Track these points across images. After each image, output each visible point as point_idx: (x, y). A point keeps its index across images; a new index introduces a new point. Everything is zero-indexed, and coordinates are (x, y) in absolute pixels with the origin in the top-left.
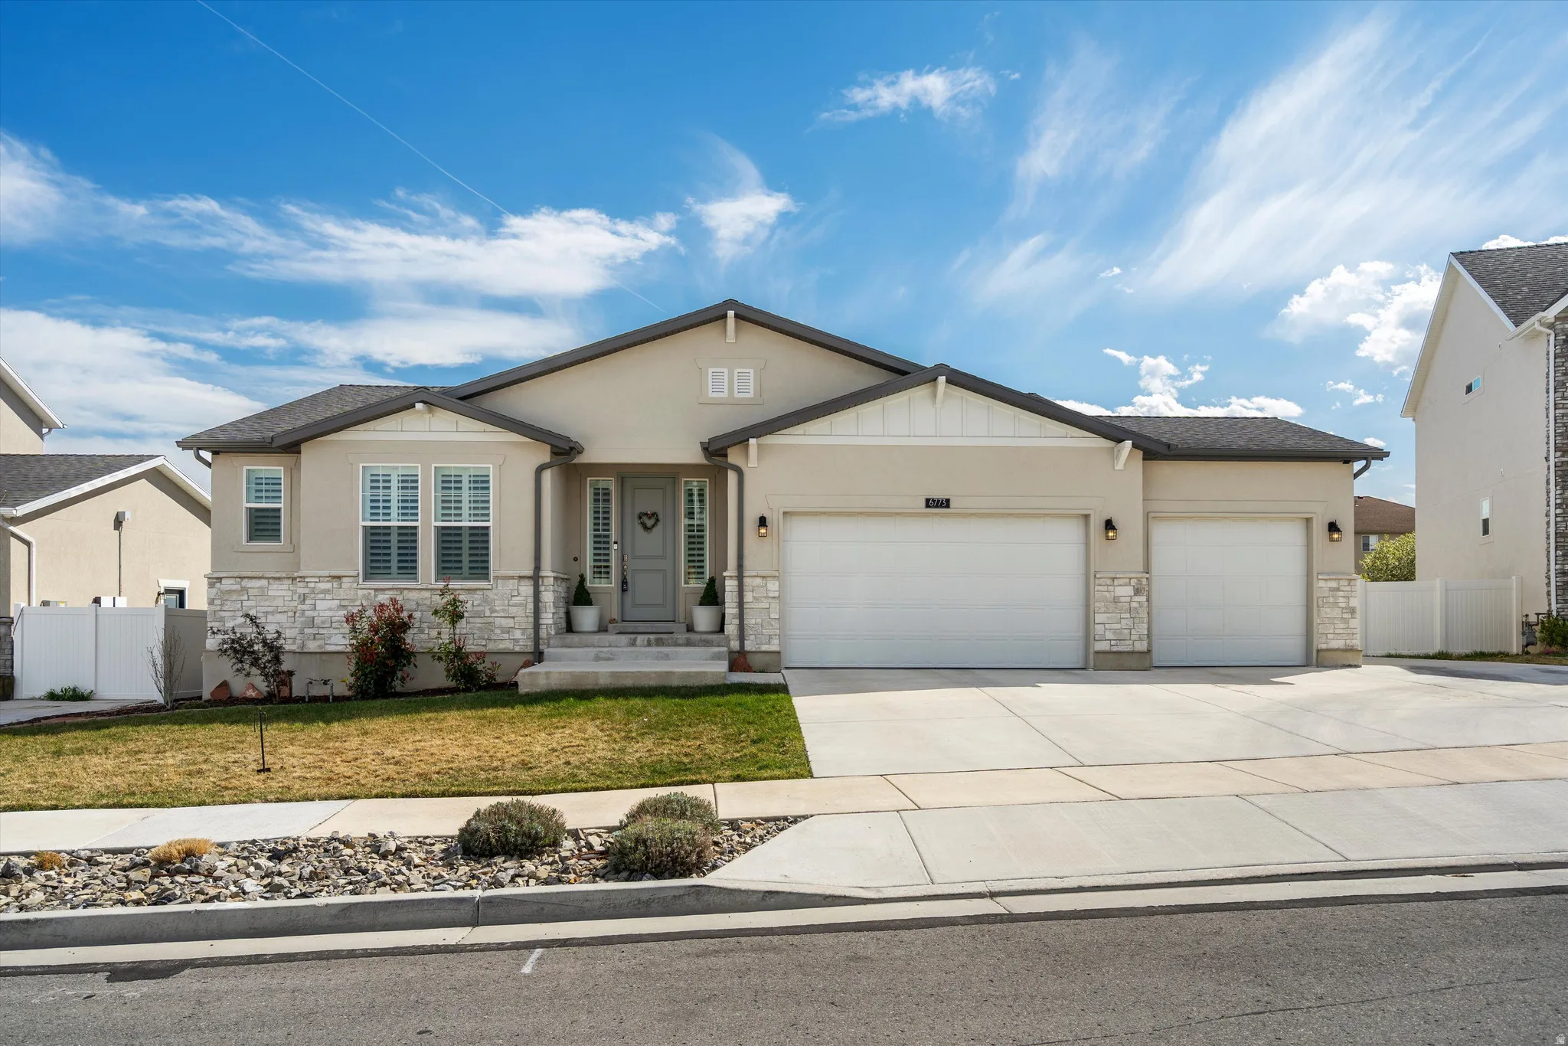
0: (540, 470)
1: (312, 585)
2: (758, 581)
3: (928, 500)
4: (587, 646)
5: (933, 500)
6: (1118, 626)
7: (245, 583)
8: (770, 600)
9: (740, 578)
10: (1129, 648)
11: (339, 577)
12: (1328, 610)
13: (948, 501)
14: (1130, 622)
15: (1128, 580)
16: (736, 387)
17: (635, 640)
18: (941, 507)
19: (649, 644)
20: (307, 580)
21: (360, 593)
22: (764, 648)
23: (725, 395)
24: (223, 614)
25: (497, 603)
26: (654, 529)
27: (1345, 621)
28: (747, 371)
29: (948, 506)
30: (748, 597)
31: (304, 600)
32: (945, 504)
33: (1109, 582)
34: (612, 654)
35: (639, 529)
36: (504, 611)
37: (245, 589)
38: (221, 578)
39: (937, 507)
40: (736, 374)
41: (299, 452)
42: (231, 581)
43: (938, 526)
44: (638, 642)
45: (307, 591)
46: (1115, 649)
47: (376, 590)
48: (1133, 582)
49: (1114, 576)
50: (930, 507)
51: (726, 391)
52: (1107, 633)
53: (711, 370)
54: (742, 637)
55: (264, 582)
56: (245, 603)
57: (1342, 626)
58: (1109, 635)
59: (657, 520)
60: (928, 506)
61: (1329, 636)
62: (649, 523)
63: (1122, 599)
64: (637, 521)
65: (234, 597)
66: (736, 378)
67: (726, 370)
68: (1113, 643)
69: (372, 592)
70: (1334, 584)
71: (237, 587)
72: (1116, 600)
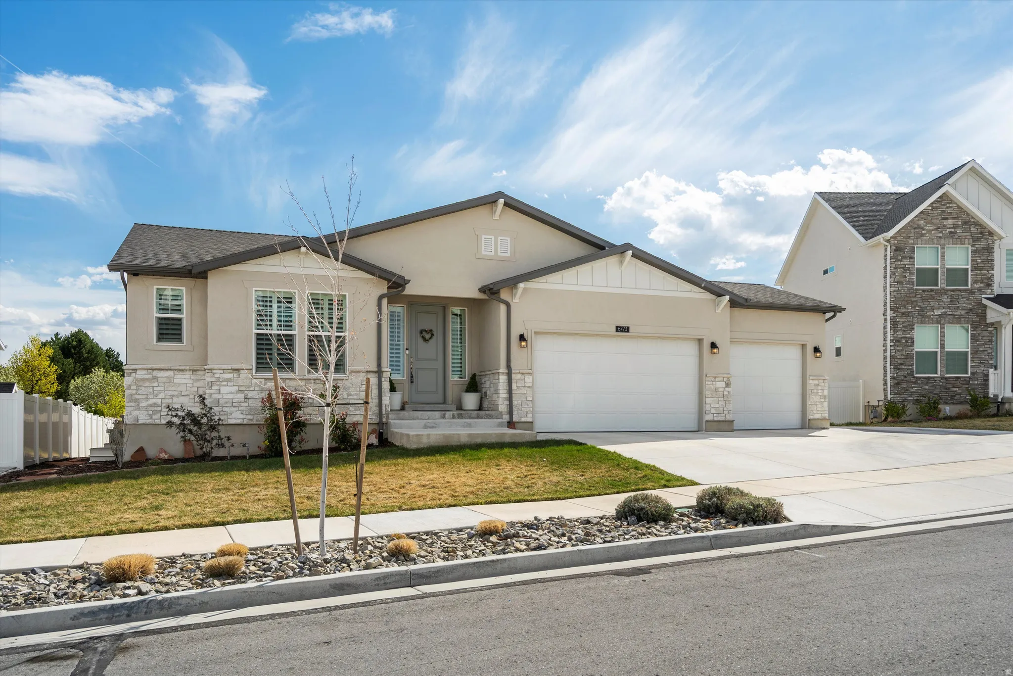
0: (380, 298)
1: (217, 375)
2: (519, 376)
3: (617, 327)
4: (413, 419)
5: (620, 327)
6: (717, 406)
7: (155, 373)
8: (526, 388)
9: (509, 374)
10: (723, 419)
11: (238, 370)
12: (814, 397)
13: (628, 328)
14: (723, 403)
15: (722, 378)
16: (499, 249)
17: (445, 414)
18: (625, 331)
19: (454, 417)
20: (214, 371)
21: (254, 381)
22: (523, 419)
23: (493, 253)
24: (137, 397)
25: (351, 389)
26: (430, 341)
27: (822, 403)
28: (507, 238)
29: (628, 331)
30: (514, 387)
31: (211, 386)
32: (626, 330)
33: (713, 379)
34: (435, 423)
35: (420, 340)
36: (357, 395)
37: (155, 378)
38: (136, 370)
39: (622, 331)
40: (499, 241)
41: (206, 278)
42: (144, 372)
43: (623, 344)
44: (447, 416)
45: (213, 379)
46: (716, 419)
47: (266, 379)
48: (725, 379)
49: (716, 376)
50: (618, 331)
51: (493, 251)
52: (712, 409)
53: (484, 237)
54: (511, 412)
55: (171, 373)
56: (155, 389)
57: (820, 406)
58: (713, 411)
59: (433, 335)
60: (617, 331)
61: (814, 412)
62: (427, 336)
63: (720, 390)
64: (419, 335)
65: (147, 384)
66: (499, 243)
67: (493, 237)
68: (715, 415)
69: (263, 381)
70: (816, 382)
71: (150, 376)
72: (716, 390)
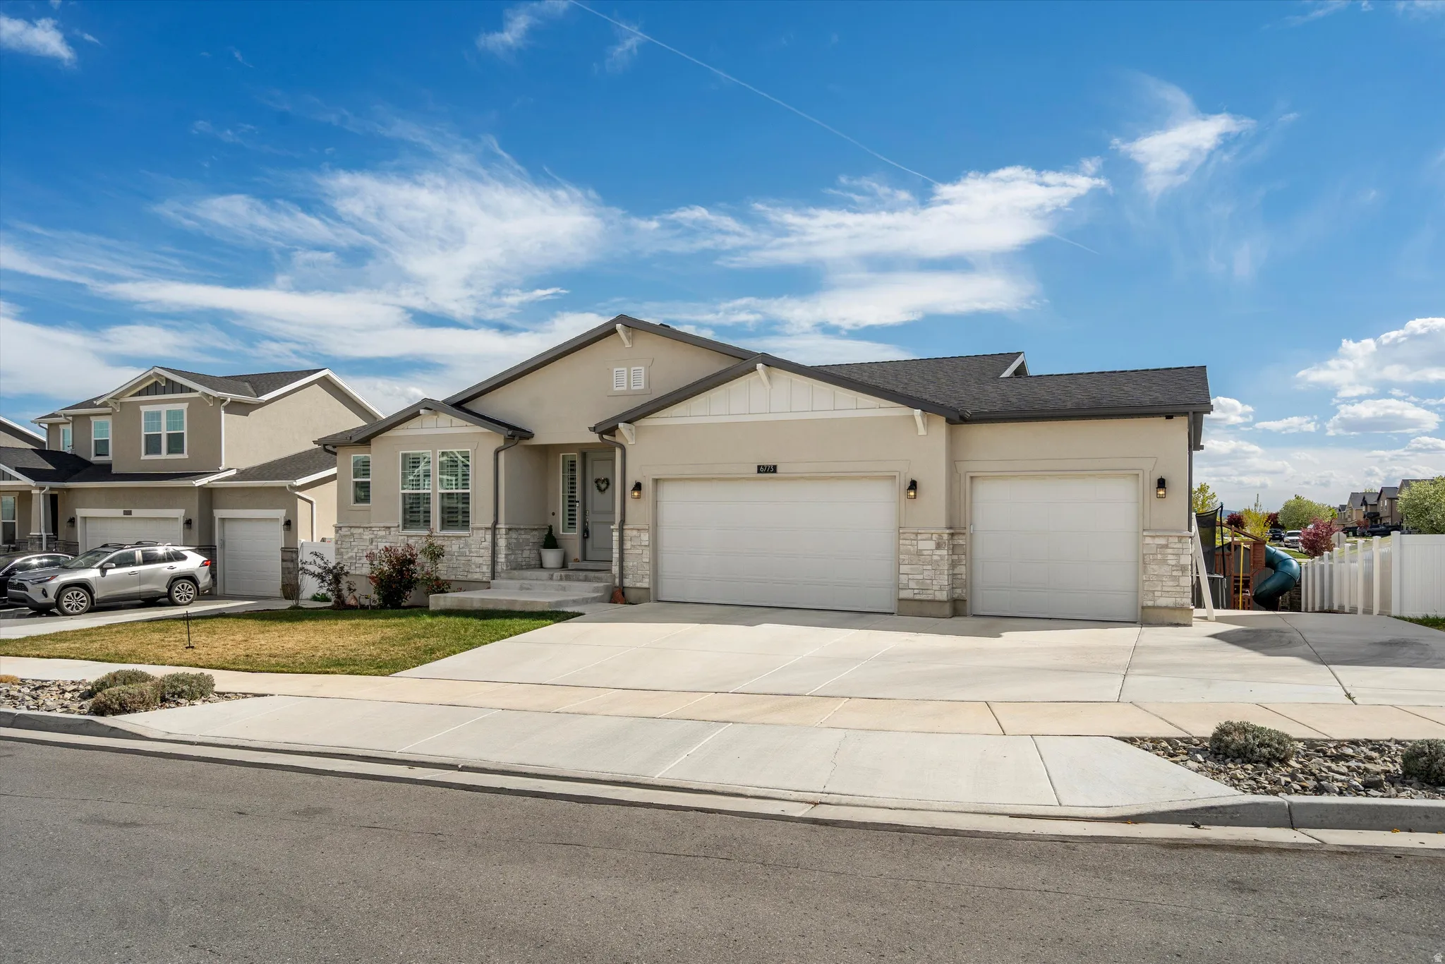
0: (497, 452)
1: (375, 533)
2: (635, 533)
3: (759, 467)
4: (523, 579)
5: (764, 467)
6: (920, 577)
7: (353, 530)
8: (643, 548)
9: (621, 530)
10: (930, 597)
11: (389, 528)
12: (1155, 567)
13: (775, 467)
14: (931, 573)
15: (930, 535)
16: (632, 382)
17: (552, 575)
18: (770, 472)
19: (561, 579)
20: (373, 529)
21: (401, 538)
22: (638, 585)
23: (625, 388)
24: (342, 550)
25: (473, 546)
27: (1176, 579)
28: (640, 368)
29: (775, 471)
30: (628, 545)
31: (372, 542)
32: (773, 469)
33: (913, 537)
34: (531, 586)
35: (596, 491)
36: (476, 552)
37: (352, 534)
38: (341, 527)
39: (766, 472)
40: (632, 372)
41: (370, 445)
42: (346, 529)
43: (768, 489)
44: (554, 577)
45: (373, 536)
46: (918, 597)
47: (408, 536)
48: (935, 537)
49: (916, 531)
50: (761, 472)
51: (625, 385)
52: (911, 582)
53: (615, 370)
54: (622, 576)
55: (361, 530)
56: (353, 543)
57: (1171, 583)
58: (912, 585)
60: (759, 472)
61: (1156, 593)
62: (603, 486)
63: (925, 553)
64: (595, 485)
65: (347, 540)
66: (632, 374)
67: (625, 369)
68: (916, 591)
69: (406, 537)
70: (1162, 541)
71: (349, 533)
72: (919, 553)
